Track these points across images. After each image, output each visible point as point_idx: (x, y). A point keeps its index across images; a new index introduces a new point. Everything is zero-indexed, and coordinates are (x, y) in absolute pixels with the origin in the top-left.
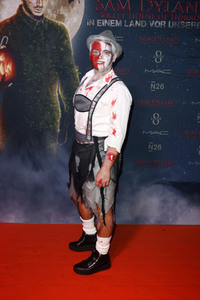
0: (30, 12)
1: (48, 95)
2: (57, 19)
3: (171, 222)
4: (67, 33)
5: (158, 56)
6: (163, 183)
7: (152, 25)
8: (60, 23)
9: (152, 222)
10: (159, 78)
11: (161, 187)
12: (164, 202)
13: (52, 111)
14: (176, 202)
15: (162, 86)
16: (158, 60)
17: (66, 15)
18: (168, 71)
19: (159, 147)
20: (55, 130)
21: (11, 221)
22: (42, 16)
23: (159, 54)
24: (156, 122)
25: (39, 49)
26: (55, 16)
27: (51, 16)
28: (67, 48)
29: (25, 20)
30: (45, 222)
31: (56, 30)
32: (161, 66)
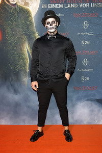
0: (9, 2)
1: (21, 50)
2: (25, 5)
3: (96, 123)
4: (30, 13)
5: (86, 25)
6: (91, 100)
7: (81, 6)
8: (26, 7)
9: (85, 123)
10: (86, 38)
11: (90, 102)
12: (92, 111)
13: (24, 59)
14: (99, 111)
15: (88, 42)
16: (86, 27)
17: (30, 2)
18: (92, 33)
19: (88, 79)
20: (26, 70)
21: (3, 124)
22: (16, 4)
23: (86, 23)
24: (85, 64)
25: (14, 23)
26: (23, 3)
27: (21, 4)
28: (31, 22)
29: (6, 7)
30: (22, 124)
31: (24, 12)
32: (87, 31)
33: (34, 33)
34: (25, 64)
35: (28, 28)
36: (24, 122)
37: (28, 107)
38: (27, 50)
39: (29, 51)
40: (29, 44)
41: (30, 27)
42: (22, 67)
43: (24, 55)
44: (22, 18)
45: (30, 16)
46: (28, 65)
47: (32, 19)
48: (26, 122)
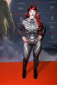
33: (9, 13)
34: (5, 30)
35: (6, 11)
36: (5, 60)
37: (7, 53)
38: (6, 23)
39: (7, 23)
40: (7, 19)
41: (7, 10)
42: (3, 32)
43: (4, 25)
44: (3, 6)
45: (7, 4)
46: (6, 30)
47: (8, 6)
48: (6, 60)
